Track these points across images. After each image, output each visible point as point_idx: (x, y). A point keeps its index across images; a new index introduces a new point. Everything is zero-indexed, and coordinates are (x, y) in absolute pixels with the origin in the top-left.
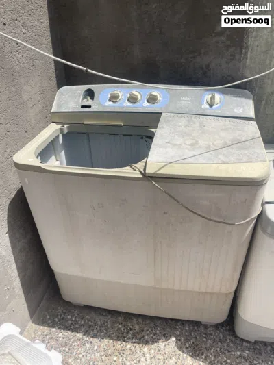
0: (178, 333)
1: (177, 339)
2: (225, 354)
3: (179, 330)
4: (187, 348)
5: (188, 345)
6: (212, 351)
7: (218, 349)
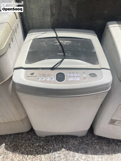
0: (7, 141)
1: (5, 144)
2: (30, 146)
3: (8, 139)
4: (10, 148)
5: (11, 146)
6: (24, 147)
7: (27, 145)
